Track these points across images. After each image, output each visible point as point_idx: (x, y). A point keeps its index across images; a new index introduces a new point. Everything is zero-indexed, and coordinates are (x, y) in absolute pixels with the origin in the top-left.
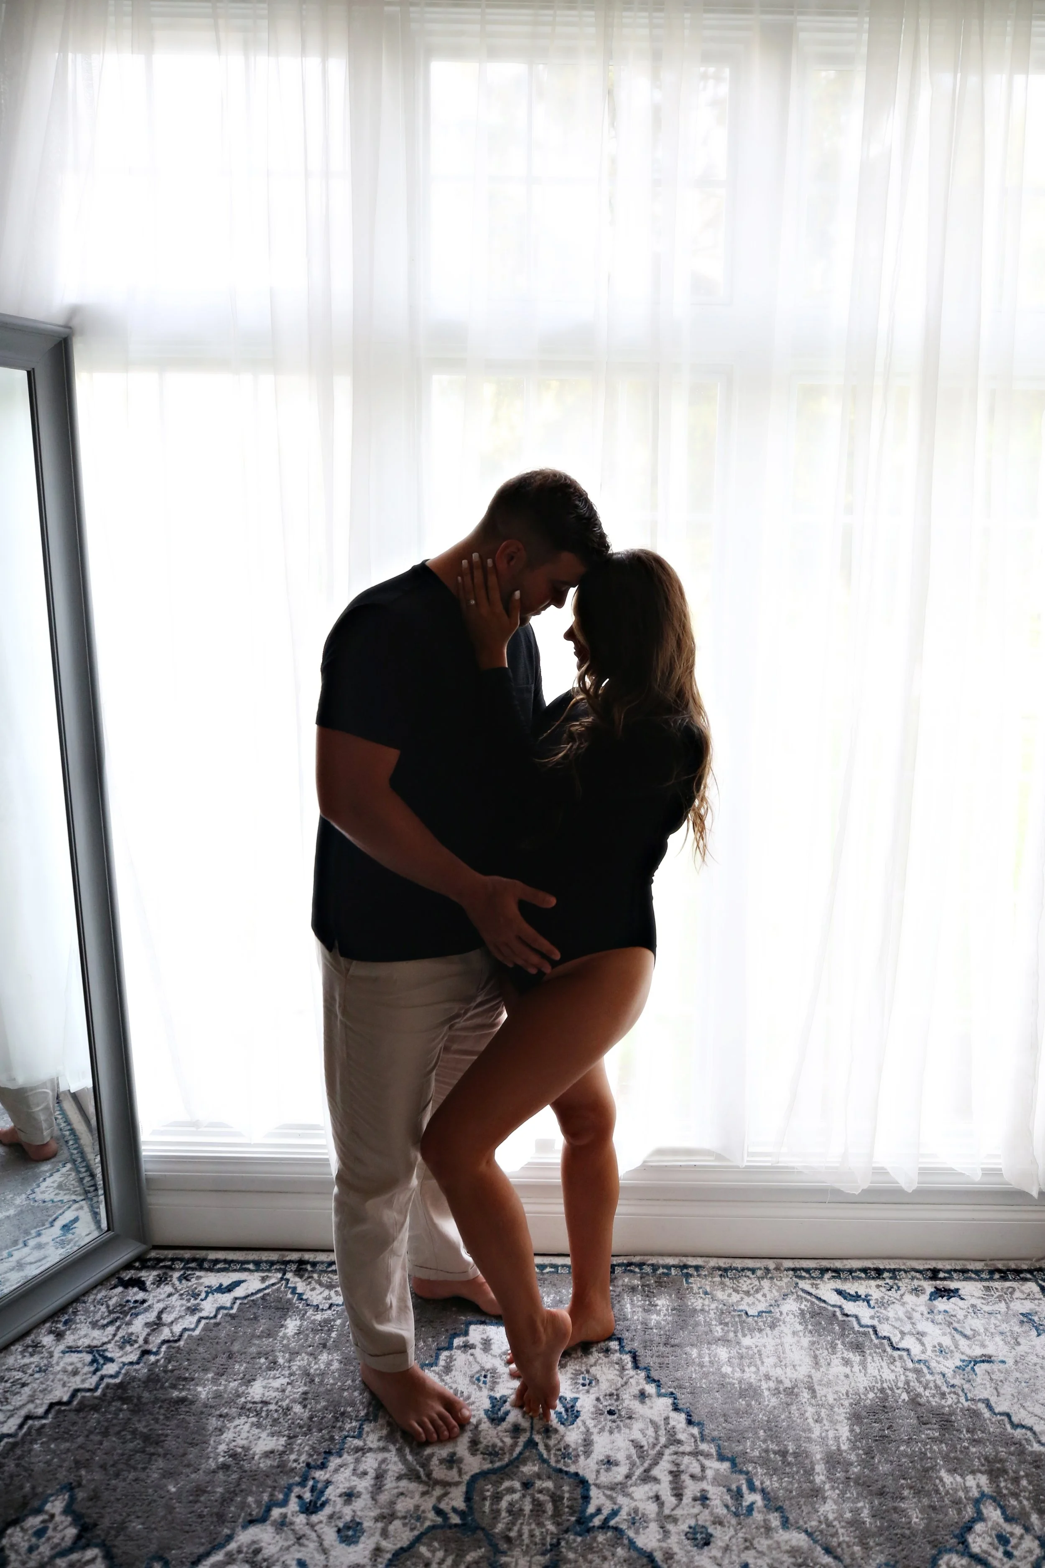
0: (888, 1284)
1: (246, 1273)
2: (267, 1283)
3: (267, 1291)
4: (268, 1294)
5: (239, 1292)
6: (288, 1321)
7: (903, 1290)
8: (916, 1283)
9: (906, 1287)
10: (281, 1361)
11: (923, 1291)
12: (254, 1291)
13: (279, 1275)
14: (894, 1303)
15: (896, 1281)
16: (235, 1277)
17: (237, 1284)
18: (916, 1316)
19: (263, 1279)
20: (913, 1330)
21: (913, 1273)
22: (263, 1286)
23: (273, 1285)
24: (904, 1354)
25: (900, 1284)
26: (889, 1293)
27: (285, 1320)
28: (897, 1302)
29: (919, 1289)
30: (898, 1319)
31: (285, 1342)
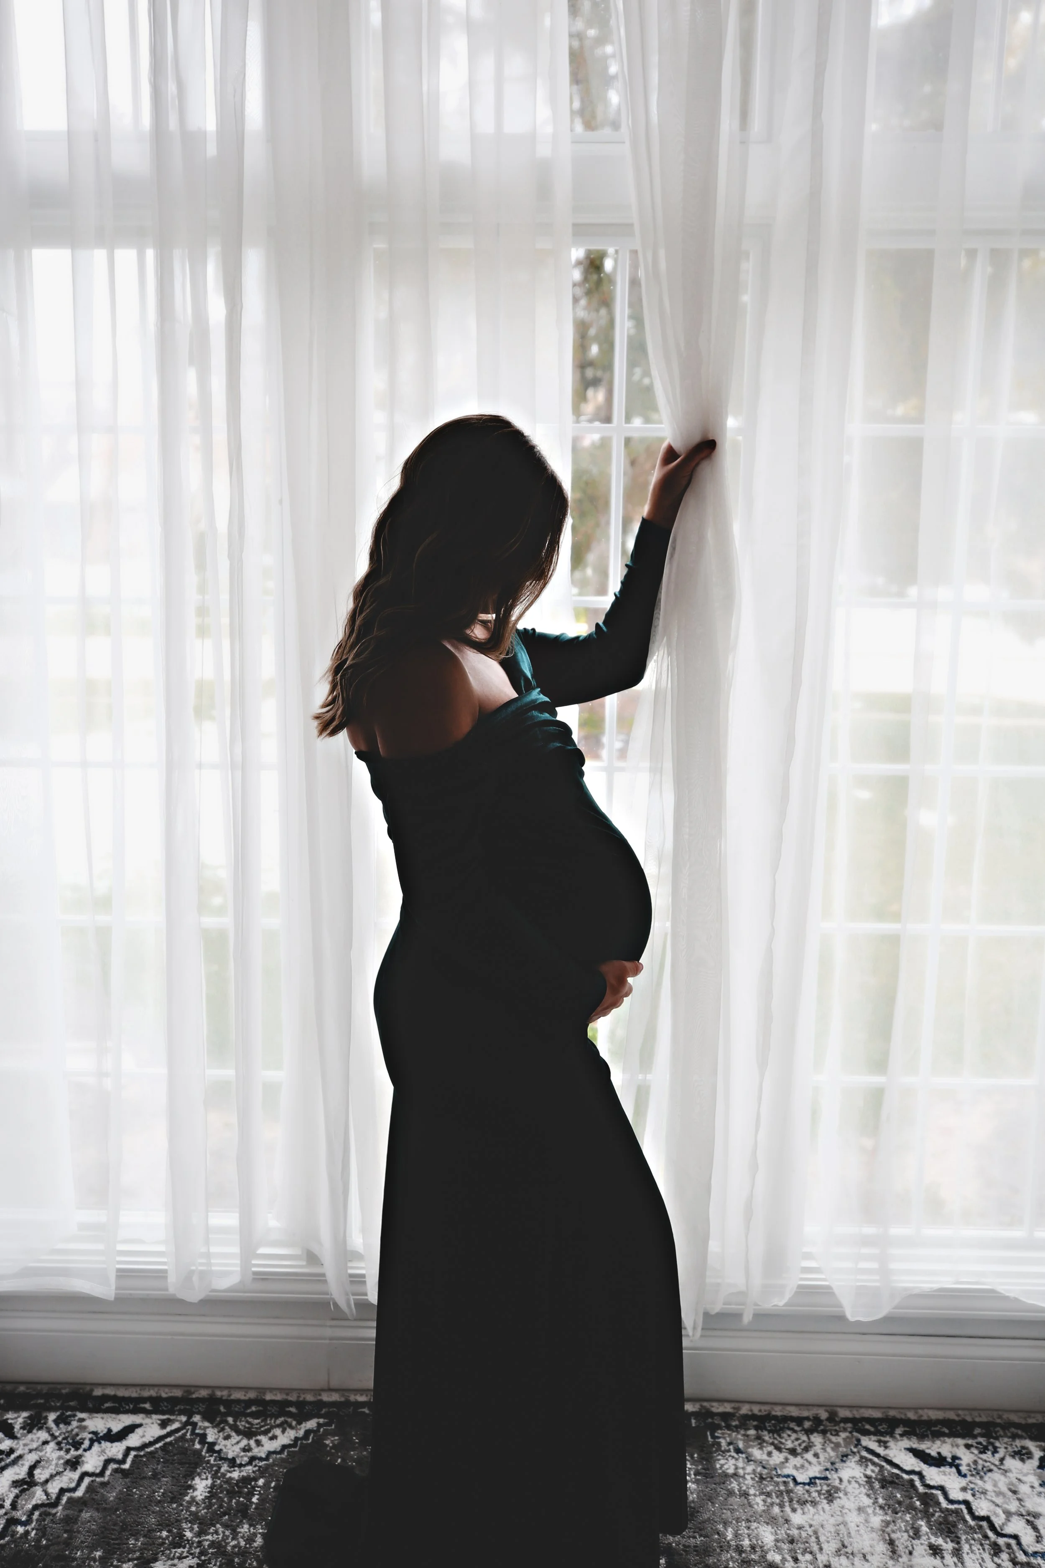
0: (980, 1443)
1: (142, 1416)
2: (169, 1429)
3: (168, 1440)
4: (170, 1443)
5: (134, 1440)
6: (197, 1480)
7: (1001, 1452)
8: (1018, 1443)
9: (1006, 1448)
10: (188, 1534)
11: (1030, 1455)
12: (152, 1440)
13: (184, 1419)
14: (990, 1470)
15: (992, 1440)
16: (127, 1420)
17: (130, 1429)
18: (1024, 1489)
19: (163, 1424)
20: (1022, 1510)
21: (1013, 1430)
22: (164, 1432)
23: (177, 1430)
24: (1013, 1542)
25: (997, 1444)
26: (984, 1456)
27: (193, 1479)
28: (995, 1469)
29: (1024, 1451)
30: (999, 1494)
31: (193, 1509)
